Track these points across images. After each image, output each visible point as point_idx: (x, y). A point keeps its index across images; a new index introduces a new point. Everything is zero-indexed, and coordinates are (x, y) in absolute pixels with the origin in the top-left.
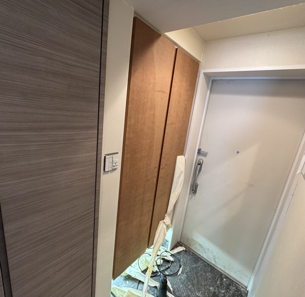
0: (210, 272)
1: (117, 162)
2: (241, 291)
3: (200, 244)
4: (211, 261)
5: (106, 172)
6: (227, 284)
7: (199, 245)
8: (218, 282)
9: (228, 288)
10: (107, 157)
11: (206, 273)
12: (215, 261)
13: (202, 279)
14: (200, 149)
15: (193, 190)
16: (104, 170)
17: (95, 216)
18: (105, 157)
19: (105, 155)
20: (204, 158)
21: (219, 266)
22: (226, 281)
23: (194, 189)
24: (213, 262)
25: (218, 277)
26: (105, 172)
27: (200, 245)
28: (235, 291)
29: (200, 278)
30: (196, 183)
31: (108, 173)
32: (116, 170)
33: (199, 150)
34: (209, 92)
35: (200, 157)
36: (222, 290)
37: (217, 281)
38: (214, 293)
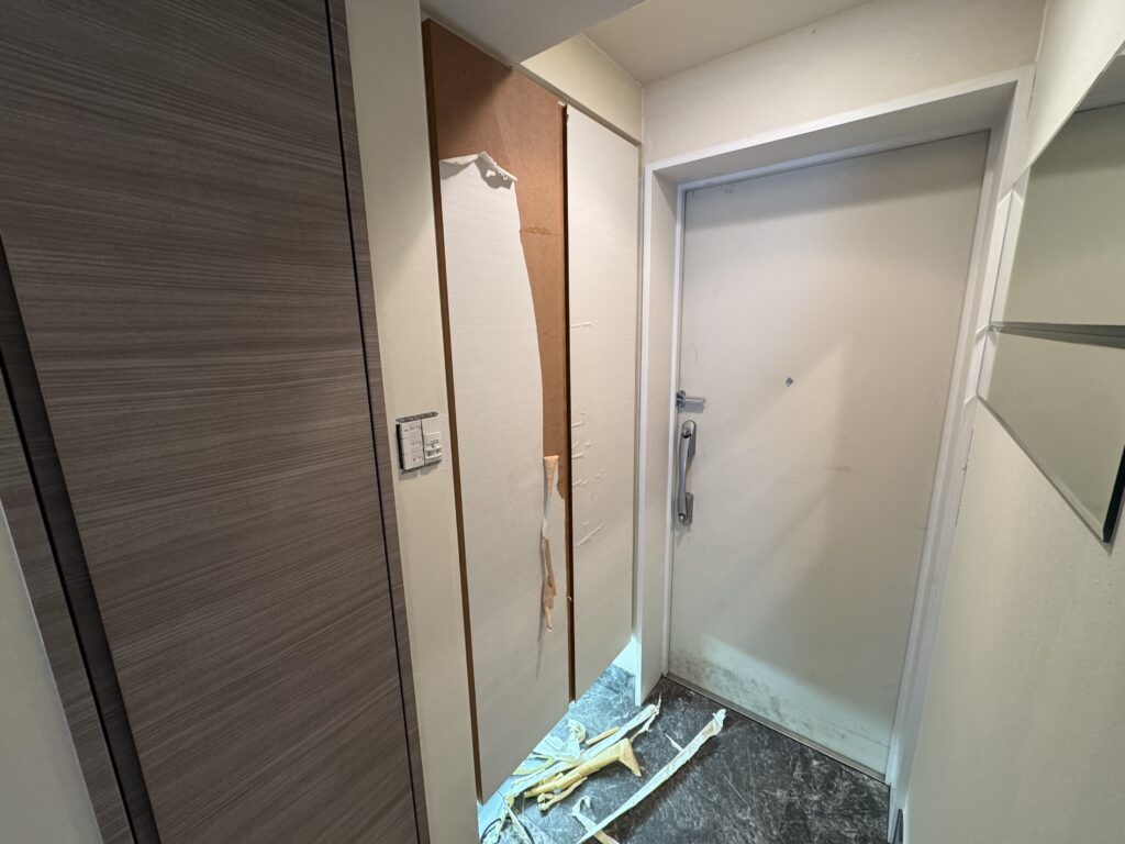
0: (768, 747)
1: (437, 441)
2: (868, 788)
3: (727, 671)
4: (768, 714)
5: (410, 470)
6: (823, 774)
7: (725, 675)
8: (797, 773)
9: (828, 786)
10: (404, 426)
11: (757, 752)
12: (779, 714)
13: (747, 769)
14: (683, 392)
15: (680, 515)
16: (402, 466)
17: (395, 607)
18: (398, 427)
19: (398, 420)
20: (698, 415)
21: (793, 727)
22: (821, 765)
23: (684, 511)
24: (773, 717)
25: (796, 760)
26: (405, 471)
27: (727, 673)
28: (851, 792)
29: (743, 768)
30: (687, 494)
31: (415, 476)
32: (439, 466)
33: (680, 396)
34: (679, 227)
35: (685, 416)
36: (811, 793)
37: (794, 770)
38: (790, 805)
